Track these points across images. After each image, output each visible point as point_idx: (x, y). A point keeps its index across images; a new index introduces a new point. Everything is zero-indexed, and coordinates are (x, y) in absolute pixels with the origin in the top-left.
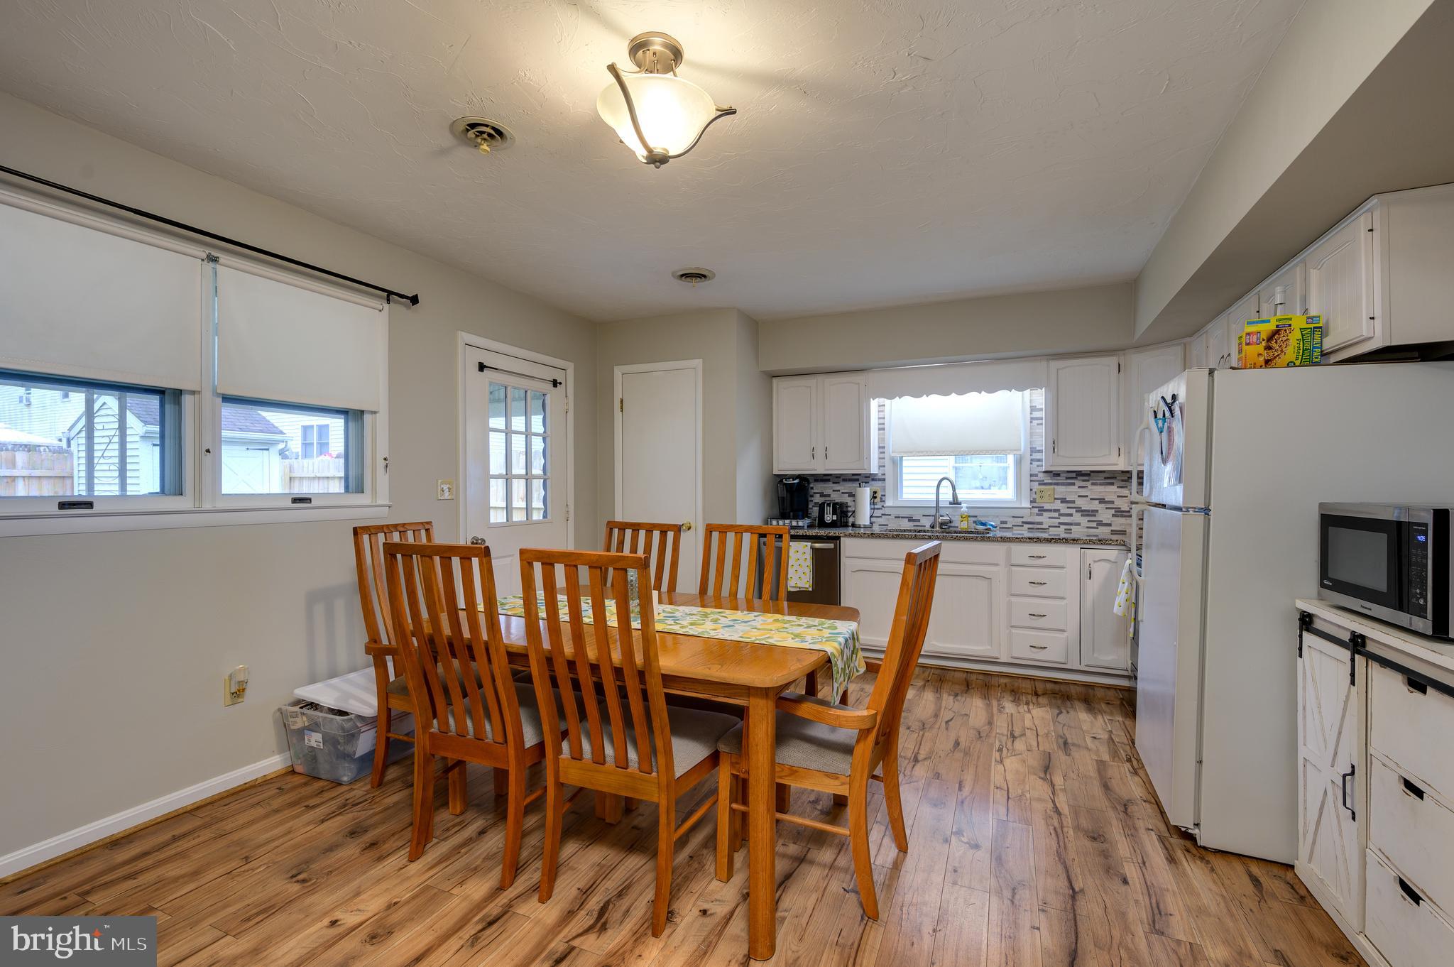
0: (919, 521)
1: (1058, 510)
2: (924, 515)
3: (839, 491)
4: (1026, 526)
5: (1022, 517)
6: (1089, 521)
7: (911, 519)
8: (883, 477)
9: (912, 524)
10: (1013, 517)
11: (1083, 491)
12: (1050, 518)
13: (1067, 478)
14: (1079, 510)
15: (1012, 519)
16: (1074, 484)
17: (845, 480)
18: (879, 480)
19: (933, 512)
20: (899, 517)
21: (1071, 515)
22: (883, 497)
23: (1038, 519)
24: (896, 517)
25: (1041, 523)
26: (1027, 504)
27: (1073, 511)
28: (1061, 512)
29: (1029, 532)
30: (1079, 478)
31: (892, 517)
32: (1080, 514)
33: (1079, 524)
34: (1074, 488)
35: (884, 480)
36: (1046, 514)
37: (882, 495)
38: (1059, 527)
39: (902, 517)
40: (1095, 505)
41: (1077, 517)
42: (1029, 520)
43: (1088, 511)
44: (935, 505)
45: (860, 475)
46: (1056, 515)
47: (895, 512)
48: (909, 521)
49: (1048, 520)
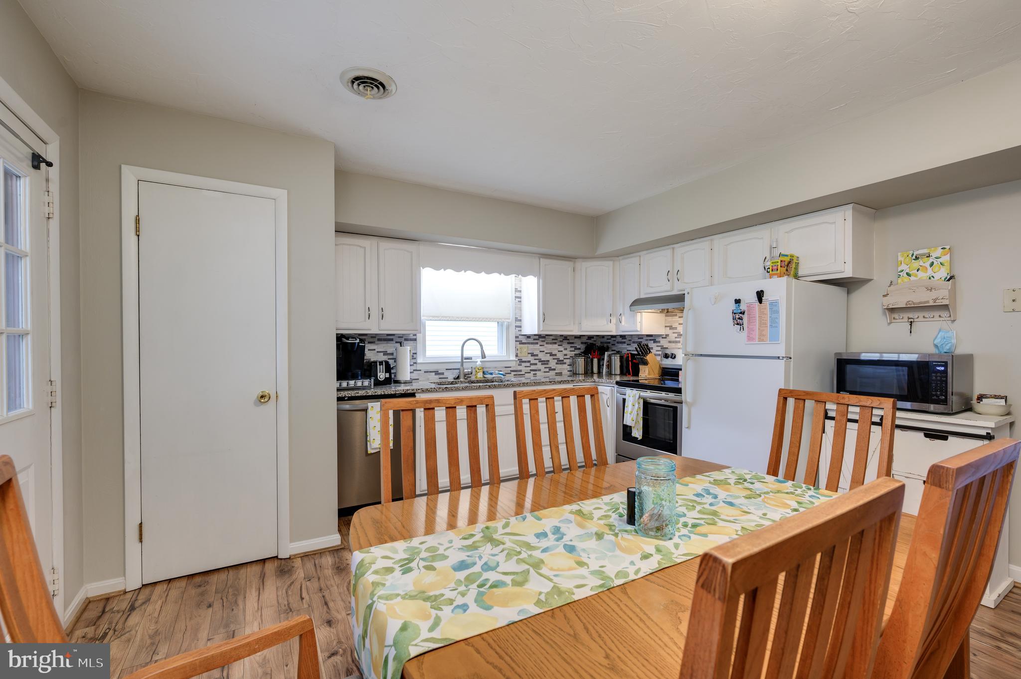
0: (443, 374)
1: (529, 362)
2: (447, 369)
3: (375, 350)
4: (513, 373)
5: (510, 367)
6: (545, 368)
7: (437, 373)
8: (415, 337)
9: (437, 376)
10: (506, 367)
11: (542, 349)
12: (526, 367)
13: (534, 339)
14: (540, 361)
15: (505, 369)
16: (537, 343)
17: (379, 340)
18: (411, 340)
19: (459, 366)
20: (428, 372)
21: (536, 364)
22: (414, 355)
23: (519, 368)
24: (425, 372)
25: (521, 371)
26: (513, 358)
27: (537, 361)
28: (531, 362)
29: (514, 377)
30: (540, 339)
31: (422, 372)
32: (540, 363)
33: (540, 370)
34: (537, 346)
35: (415, 340)
36: (524, 364)
37: (413, 354)
38: (530, 373)
39: (430, 372)
40: (548, 357)
41: (539, 366)
42: (515, 369)
43: (545, 361)
44: (460, 361)
45: (393, 335)
46: (528, 364)
47: (424, 368)
48: (436, 374)
49: (525, 368)
